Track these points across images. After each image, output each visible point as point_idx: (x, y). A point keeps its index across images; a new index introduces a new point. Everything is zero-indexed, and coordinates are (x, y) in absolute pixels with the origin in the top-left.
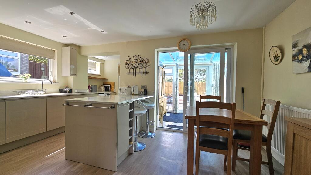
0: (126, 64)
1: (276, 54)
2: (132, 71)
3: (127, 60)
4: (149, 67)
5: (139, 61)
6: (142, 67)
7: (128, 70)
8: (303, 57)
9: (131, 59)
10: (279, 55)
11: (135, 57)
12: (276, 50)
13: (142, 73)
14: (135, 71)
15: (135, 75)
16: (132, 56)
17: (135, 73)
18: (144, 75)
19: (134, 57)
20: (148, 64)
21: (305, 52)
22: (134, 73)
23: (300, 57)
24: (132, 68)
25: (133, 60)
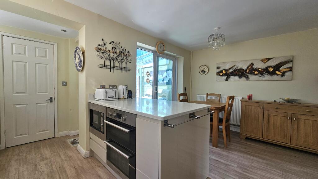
0: (98, 51)
1: (204, 69)
2: (108, 63)
3: (99, 45)
4: (130, 62)
5: (118, 51)
6: (123, 60)
7: (102, 62)
8: (223, 74)
9: (106, 45)
10: (206, 70)
11: (112, 43)
12: (204, 68)
13: (122, 69)
14: (112, 65)
15: (112, 70)
16: (108, 41)
17: (112, 68)
18: (124, 71)
19: (110, 43)
20: (129, 58)
21: (224, 72)
22: (110, 67)
23: (221, 74)
24: (109, 60)
25: (109, 47)
